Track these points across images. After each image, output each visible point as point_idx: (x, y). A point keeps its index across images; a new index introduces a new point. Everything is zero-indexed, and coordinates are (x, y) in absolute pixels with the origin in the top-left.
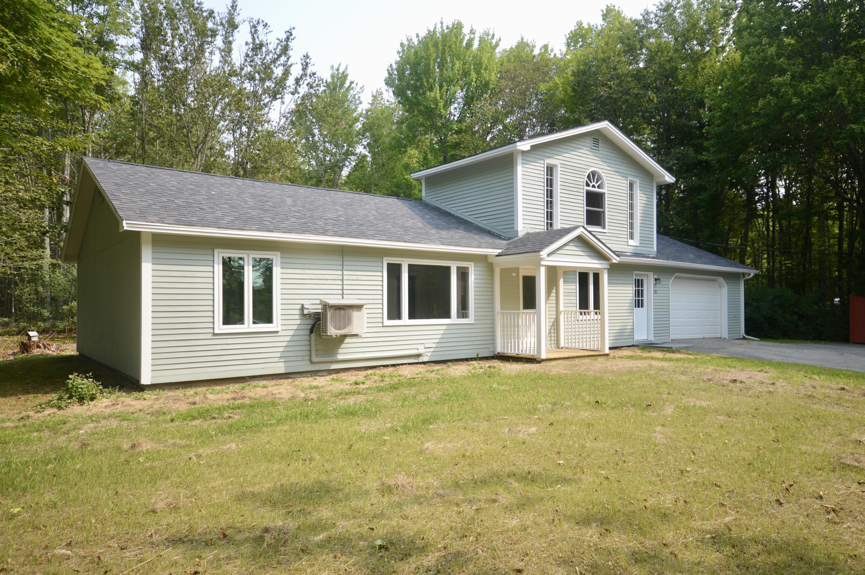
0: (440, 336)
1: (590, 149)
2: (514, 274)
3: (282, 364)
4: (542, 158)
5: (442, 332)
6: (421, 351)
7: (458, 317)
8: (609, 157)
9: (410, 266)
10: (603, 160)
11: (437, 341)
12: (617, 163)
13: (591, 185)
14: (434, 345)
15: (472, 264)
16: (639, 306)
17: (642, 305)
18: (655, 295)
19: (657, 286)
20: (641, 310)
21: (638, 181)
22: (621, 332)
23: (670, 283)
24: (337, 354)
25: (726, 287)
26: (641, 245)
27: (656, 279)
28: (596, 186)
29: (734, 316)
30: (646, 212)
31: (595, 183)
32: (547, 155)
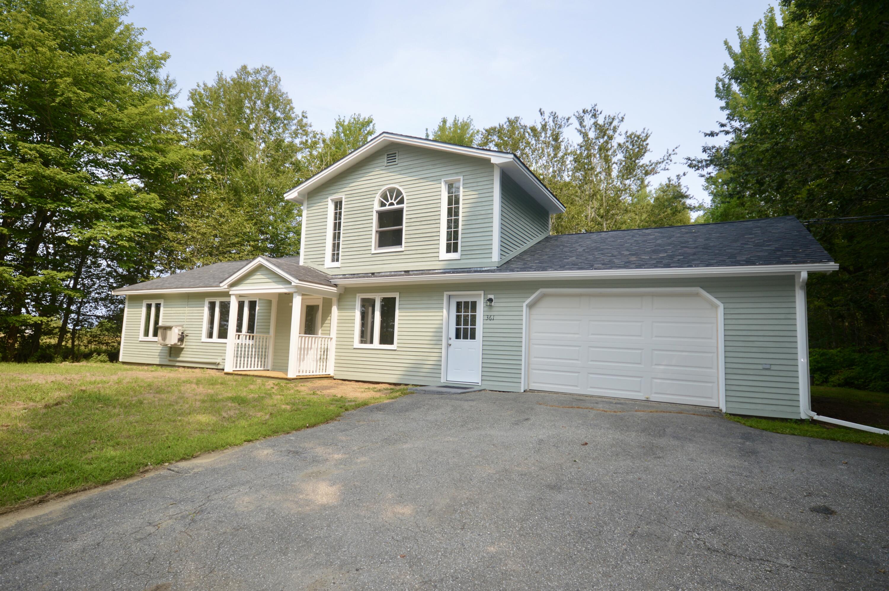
1: (383, 168)
4: (328, 196)
6: (219, 361)
10: (402, 172)
13: (388, 204)
16: (465, 337)
17: (473, 337)
18: (488, 322)
19: (494, 309)
20: (469, 341)
21: (461, 178)
22: (416, 368)
23: (525, 305)
24: (179, 357)
25: (721, 306)
26: (464, 257)
27: (491, 300)
28: (395, 203)
29: (760, 367)
30: (477, 213)
31: (393, 201)
32: (332, 192)
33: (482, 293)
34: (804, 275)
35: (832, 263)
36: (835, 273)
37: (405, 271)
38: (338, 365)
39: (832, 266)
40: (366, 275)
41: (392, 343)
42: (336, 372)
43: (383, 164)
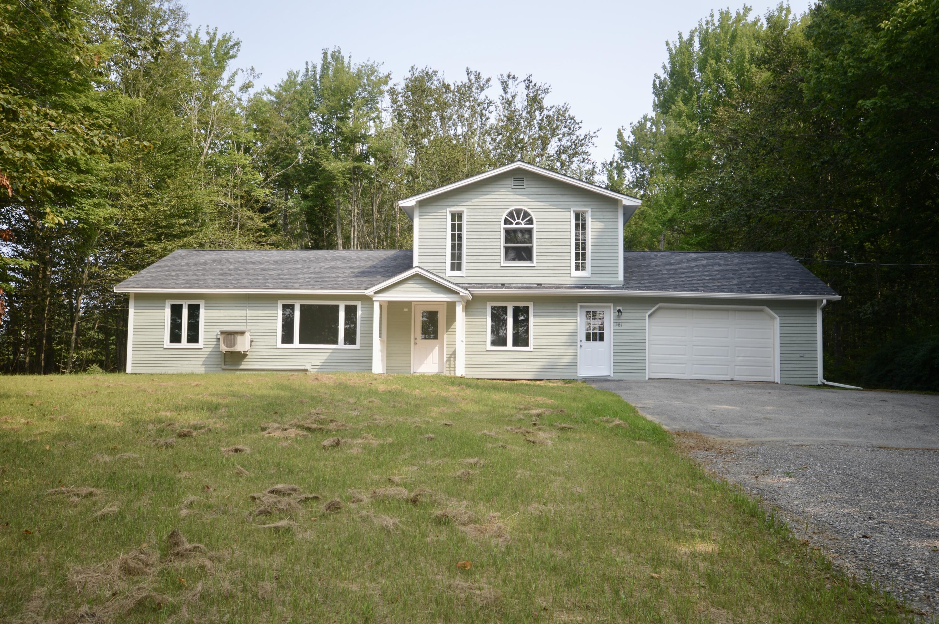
0: (325, 358)
1: (510, 189)
2: (406, 310)
3: (203, 369)
4: (444, 207)
5: (328, 354)
6: (308, 366)
7: (345, 344)
8: (540, 193)
9: (302, 306)
10: (531, 196)
11: (323, 361)
12: (554, 196)
13: (515, 223)
14: (320, 364)
15: (360, 302)
16: (595, 340)
17: (602, 339)
18: (618, 327)
19: (622, 318)
20: (598, 343)
21: (590, 210)
22: (552, 365)
23: (647, 315)
24: (241, 365)
25: (778, 318)
26: (594, 275)
27: (619, 311)
28: (523, 222)
29: (798, 356)
30: (604, 241)
31: (520, 221)
32: (450, 204)
33: (612, 305)
34: (825, 302)
35: (837, 296)
36: (838, 301)
37: (538, 284)
38: (468, 365)
39: (837, 297)
40: (495, 286)
41: (527, 345)
42: (468, 373)
43: (510, 186)
